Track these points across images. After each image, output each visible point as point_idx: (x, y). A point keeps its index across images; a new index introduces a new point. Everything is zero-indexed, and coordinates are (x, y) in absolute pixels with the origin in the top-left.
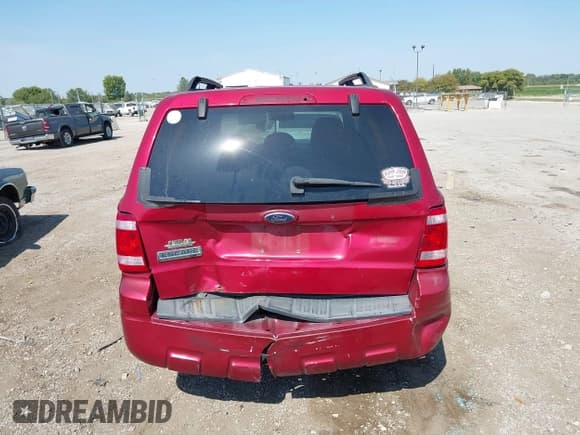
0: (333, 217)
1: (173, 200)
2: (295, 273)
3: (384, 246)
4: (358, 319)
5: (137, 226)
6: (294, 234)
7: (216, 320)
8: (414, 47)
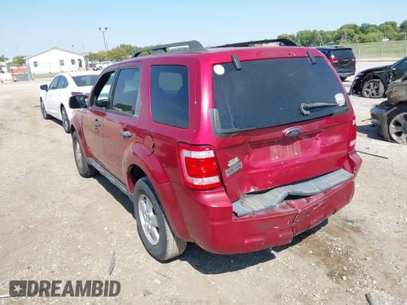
0: (317, 127)
1: (236, 130)
2: (298, 167)
3: (335, 142)
4: (334, 186)
5: (215, 153)
6: (292, 143)
7: (266, 209)
8: (100, 29)
